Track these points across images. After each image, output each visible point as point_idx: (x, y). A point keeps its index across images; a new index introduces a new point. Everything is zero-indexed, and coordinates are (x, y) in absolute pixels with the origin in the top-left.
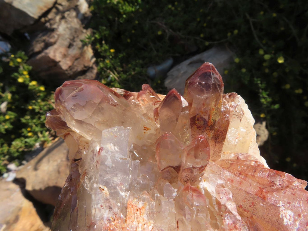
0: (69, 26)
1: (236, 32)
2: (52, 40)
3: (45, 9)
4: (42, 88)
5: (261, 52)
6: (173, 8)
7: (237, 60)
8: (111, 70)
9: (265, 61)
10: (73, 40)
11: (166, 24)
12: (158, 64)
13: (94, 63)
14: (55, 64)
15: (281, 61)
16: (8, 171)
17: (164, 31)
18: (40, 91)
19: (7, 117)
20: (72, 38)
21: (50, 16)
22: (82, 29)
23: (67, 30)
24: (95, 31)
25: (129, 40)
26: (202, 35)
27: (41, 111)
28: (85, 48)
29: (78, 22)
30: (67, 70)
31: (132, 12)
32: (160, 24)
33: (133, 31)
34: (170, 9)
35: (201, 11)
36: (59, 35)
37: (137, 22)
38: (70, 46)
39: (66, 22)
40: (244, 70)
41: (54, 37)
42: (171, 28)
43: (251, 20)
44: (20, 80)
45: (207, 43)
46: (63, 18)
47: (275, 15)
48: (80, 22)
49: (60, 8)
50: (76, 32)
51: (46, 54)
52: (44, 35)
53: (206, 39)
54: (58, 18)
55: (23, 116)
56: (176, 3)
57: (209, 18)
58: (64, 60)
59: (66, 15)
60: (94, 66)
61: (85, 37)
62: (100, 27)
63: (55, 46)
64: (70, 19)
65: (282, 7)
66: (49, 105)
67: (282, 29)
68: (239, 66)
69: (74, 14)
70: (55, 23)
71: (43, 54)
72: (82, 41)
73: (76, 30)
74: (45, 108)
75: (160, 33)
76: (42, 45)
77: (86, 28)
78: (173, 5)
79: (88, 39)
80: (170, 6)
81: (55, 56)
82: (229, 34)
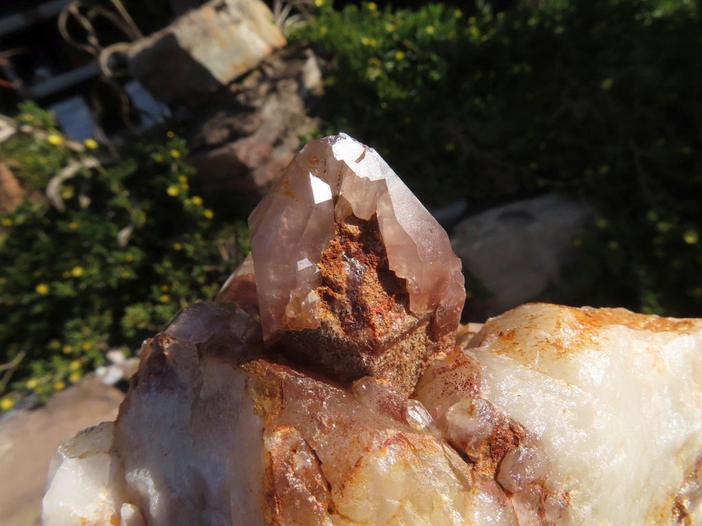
0: (283, 107)
1: (604, 169)
2: (248, 128)
3: (243, 70)
4: (209, 214)
5: (652, 216)
6: (483, 106)
7: (602, 223)
9: (657, 233)
10: (285, 133)
14: (244, 172)
15: (691, 239)
16: (108, 363)
17: (459, 146)
18: (204, 218)
19: (129, 257)
20: (283, 129)
21: (249, 83)
22: (304, 116)
23: (278, 114)
24: (327, 124)
26: (534, 166)
27: (196, 258)
29: (298, 103)
30: (263, 188)
34: (476, 107)
36: (262, 121)
38: (278, 143)
39: (278, 99)
40: (614, 245)
41: (252, 122)
42: (475, 141)
44: (172, 191)
45: (541, 183)
46: (273, 90)
48: (302, 104)
49: (269, 71)
50: (292, 120)
51: (233, 150)
52: (229, 115)
53: (540, 173)
54: (264, 88)
55: (159, 261)
56: (490, 97)
57: (552, 135)
58: (261, 168)
59: (281, 85)
61: (308, 132)
62: (338, 118)
63: (252, 140)
64: (286, 95)
66: (216, 248)
68: (605, 236)
69: (293, 86)
70: (255, 98)
71: (225, 150)
72: (299, 137)
73: (293, 117)
74: (205, 253)
75: (450, 147)
76: (225, 133)
77: (311, 114)
78: (483, 100)
80: (477, 101)
82: (589, 172)
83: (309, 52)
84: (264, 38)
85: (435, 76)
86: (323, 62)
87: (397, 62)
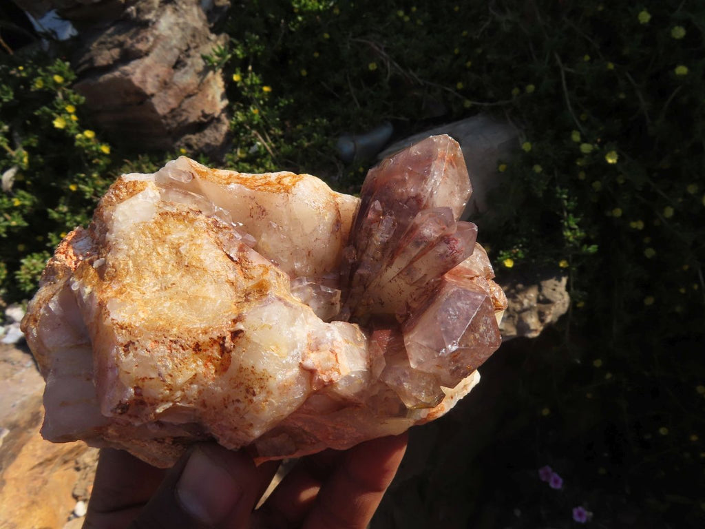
0: (181, 20)
1: (531, 88)
2: (141, 46)
4: (105, 149)
5: (576, 137)
6: (407, 19)
7: (527, 146)
8: (260, 131)
9: (581, 155)
10: (187, 52)
11: (387, 50)
12: (360, 131)
13: (223, 111)
14: (142, 98)
15: (611, 160)
16: (7, 321)
17: (382, 64)
18: (102, 154)
19: (17, 203)
20: (184, 48)
22: (208, 32)
23: (176, 28)
24: (235, 41)
25: (304, 73)
26: (460, 86)
28: (211, 74)
29: (199, 16)
30: (165, 117)
31: (319, 12)
32: (377, 48)
33: (316, 55)
34: (399, 19)
35: (465, 33)
36: (157, 38)
37: (327, 36)
38: (178, 64)
39: (176, 10)
40: (538, 169)
41: (145, 39)
42: (399, 59)
43: (564, 69)
44: (58, 124)
45: (468, 104)
47: (611, 66)
48: (204, 17)
50: (194, 36)
51: (125, 74)
52: (119, 32)
53: (466, 93)
55: (54, 206)
56: (414, 9)
57: (479, 51)
58: (162, 94)
60: (223, 117)
61: (214, 50)
62: (247, 33)
63: (147, 61)
64: (184, 7)
65: (626, 51)
67: (622, 96)
68: (530, 160)
70: (149, 11)
71: (116, 74)
72: (204, 58)
73: (195, 33)
75: (372, 66)
76: (116, 52)
77: (216, 30)
78: (407, 12)
79: (218, 55)
80: (401, 13)
81: (144, 82)
82: (516, 91)
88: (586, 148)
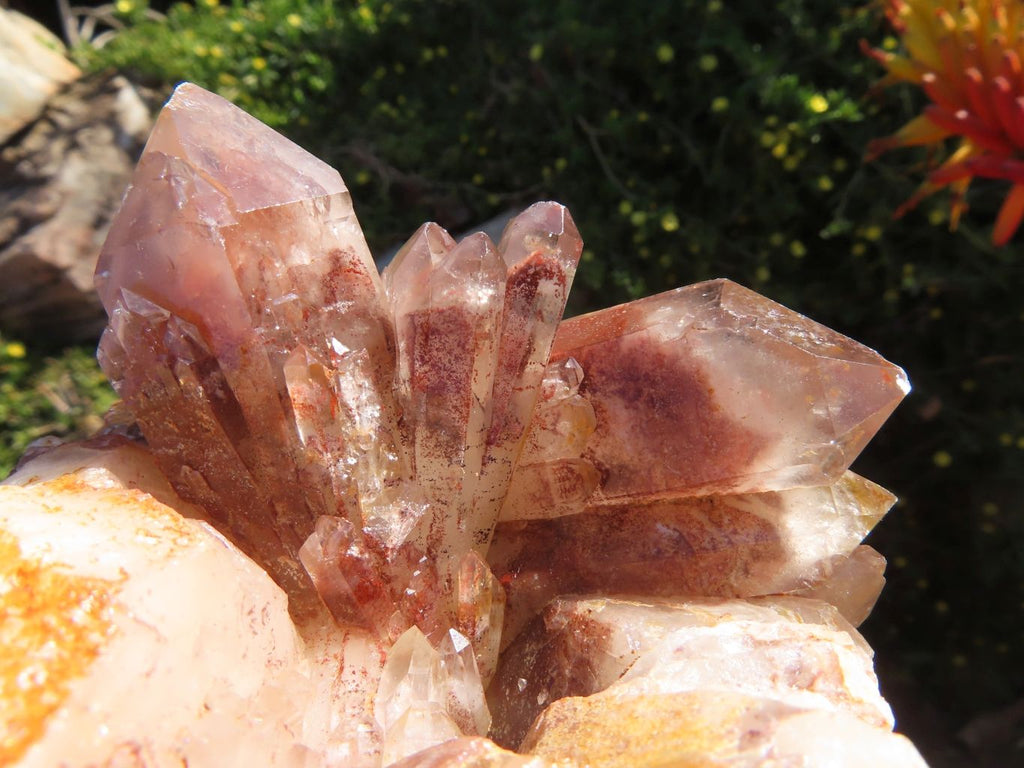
0: (93, 167)
1: (561, 164)
2: (43, 208)
3: (15, 125)
4: (16, 350)
5: (625, 208)
6: (394, 113)
9: (634, 228)
10: (108, 205)
11: (378, 154)
14: (55, 275)
15: (670, 225)
17: (374, 174)
18: (10, 359)
20: (104, 200)
21: (33, 142)
23: (89, 178)
26: (478, 179)
27: (15, 421)
29: (120, 158)
30: (93, 292)
32: (363, 155)
34: (385, 115)
36: (65, 195)
38: (100, 222)
39: (84, 156)
41: (47, 199)
42: (394, 162)
43: (591, 131)
46: (74, 146)
47: (643, 117)
48: (125, 158)
49: (63, 120)
50: (114, 184)
51: (28, 246)
52: (13, 198)
53: (489, 187)
54: (57, 147)
56: (402, 100)
57: (491, 133)
58: (82, 263)
59: (83, 137)
63: (55, 225)
64: (95, 150)
65: (658, 96)
66: (42, 397)
67: (667, 149)
69: (106, 135)
70: (46, 163)
71: (15, 250)
73: (113, 179)
74: (28, 409)
75: (363, 178)
76: (11, 224)
78: (394, 103)
80: (385, 107)
82: (546, 172)
83: (120, 81)
84: (39, 72)
85: (319, 83)
86: (148, 93)
87: (259, 74)
88: (638, 218)
